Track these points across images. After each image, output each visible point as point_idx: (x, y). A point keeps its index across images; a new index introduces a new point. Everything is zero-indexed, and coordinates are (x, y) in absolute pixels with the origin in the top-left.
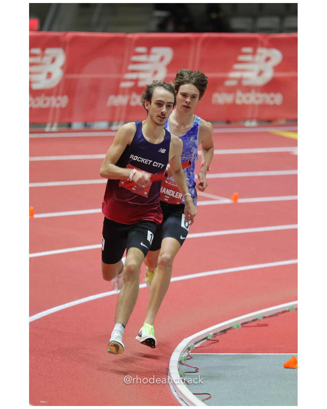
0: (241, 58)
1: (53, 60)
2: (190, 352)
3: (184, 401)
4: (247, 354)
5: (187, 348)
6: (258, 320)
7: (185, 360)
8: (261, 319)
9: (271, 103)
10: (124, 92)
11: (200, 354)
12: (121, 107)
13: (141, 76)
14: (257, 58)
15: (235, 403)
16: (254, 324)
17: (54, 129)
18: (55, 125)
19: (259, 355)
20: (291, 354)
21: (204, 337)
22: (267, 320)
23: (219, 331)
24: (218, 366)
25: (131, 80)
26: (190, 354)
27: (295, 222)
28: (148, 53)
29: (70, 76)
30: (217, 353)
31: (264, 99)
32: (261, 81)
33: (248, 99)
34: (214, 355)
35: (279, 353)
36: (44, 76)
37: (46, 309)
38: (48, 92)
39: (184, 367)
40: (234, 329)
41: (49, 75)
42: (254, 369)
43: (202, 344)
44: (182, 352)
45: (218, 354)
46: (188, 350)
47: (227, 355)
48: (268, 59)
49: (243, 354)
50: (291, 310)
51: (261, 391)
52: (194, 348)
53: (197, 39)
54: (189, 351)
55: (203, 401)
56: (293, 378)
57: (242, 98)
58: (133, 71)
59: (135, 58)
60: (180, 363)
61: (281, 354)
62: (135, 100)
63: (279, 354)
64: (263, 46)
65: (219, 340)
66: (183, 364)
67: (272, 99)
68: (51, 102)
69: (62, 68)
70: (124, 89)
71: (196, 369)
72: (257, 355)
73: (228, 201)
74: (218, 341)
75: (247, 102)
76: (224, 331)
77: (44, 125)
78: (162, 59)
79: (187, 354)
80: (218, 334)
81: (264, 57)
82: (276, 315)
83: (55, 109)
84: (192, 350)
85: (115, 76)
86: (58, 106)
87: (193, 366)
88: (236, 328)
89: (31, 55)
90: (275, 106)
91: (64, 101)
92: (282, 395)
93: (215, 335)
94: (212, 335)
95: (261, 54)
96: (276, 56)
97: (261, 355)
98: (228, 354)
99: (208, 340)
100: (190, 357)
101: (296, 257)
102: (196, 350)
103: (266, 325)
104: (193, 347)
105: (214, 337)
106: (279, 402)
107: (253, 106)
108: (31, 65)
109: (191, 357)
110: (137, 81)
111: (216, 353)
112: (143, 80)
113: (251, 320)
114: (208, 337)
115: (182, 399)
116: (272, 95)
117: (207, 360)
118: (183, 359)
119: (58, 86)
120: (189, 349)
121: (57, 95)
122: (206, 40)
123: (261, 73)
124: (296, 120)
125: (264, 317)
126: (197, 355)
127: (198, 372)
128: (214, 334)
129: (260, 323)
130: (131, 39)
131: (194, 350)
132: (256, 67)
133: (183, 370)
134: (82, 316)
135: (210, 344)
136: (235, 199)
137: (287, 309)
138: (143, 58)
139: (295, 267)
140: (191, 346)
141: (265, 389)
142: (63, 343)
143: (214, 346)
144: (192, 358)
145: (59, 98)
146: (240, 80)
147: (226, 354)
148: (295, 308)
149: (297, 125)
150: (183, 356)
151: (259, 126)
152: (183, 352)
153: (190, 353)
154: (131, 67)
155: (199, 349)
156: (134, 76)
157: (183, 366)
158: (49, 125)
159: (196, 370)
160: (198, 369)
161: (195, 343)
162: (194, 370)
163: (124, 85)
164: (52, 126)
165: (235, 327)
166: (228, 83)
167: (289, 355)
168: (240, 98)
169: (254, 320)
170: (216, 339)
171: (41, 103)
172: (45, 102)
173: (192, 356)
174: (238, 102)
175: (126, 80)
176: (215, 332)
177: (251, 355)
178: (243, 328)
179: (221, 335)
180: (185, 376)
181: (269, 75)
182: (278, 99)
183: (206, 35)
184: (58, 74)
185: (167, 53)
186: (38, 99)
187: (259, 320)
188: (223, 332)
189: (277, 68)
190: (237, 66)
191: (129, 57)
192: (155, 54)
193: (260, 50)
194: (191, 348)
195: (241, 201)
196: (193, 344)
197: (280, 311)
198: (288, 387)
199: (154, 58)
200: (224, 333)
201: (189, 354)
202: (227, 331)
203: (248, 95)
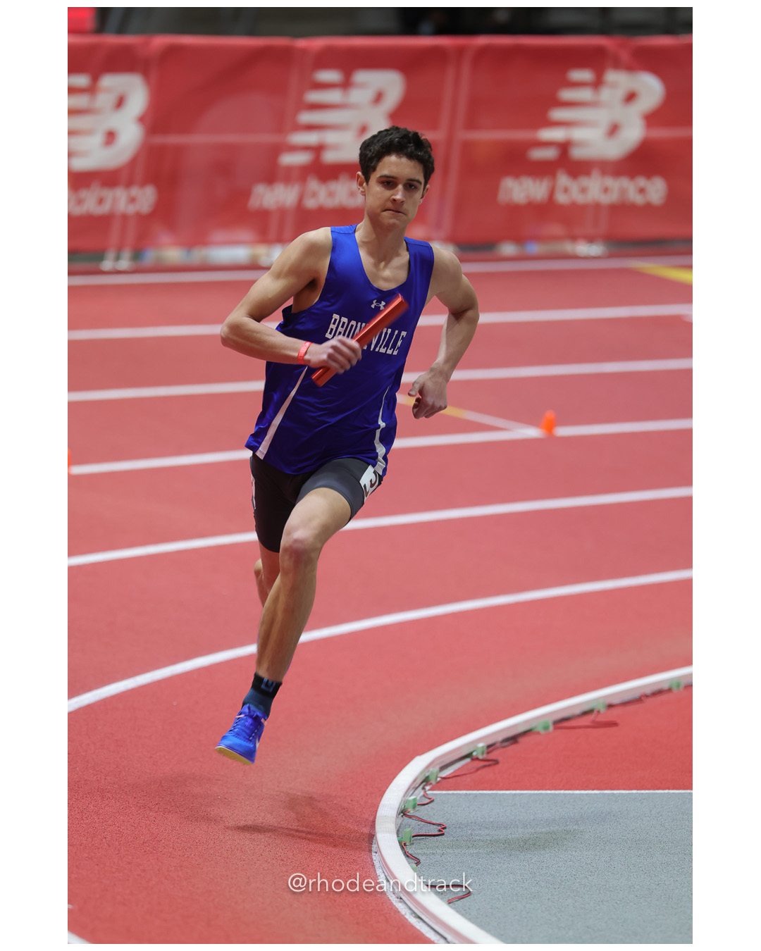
0: (567, 94)
1: (120, 103)
2: (428, 788)
3: (405, 903)
4: (562, 792)
5: (422, 778)
6: (595, 712)
7: (414, 808)
8: (602, 710)
9: (638, 199)
10: (288, 176)
11: (453, 794)
12: (282, 212)
13: (330, 137)
14: (605, 94)
15: (525, 907)
16: (586, 721)
17: (124, 264)
18: (127, 254)
19: (591, 794)
20: (666, 791)
21: (465, 752)
22: (615, 711)
23: (500, 738)
24: (491, 819)
25: (306, 148)
26: (429, 792)
27: (688, 481)
28: (346, 85)
29: (159, 140)
30: (493, 790)
31: (623, 191)
32: (615, 149)
33: (584, 190)
34: (485, 794)
35: (638, 790)
36: (97, 139)
37: (90, 689)
38: (108, 178)
39: (413, 822)
40: (538, 733)
41: (111, 137)
42: (576, 827)
43: (459, 769)
44: (409, 789)
45: (494, 792)
46: (424, 784)
47: (515, 794)
48: (631, 97)
49: (553, 792)
50: (675, 690)
51: (590, 878)
52: (439, 779)
53: (461, 51)
54: (426, 785)
55: (449, 903)
56: (667, 848)
57: (570, 191)
58: (311, 127)
59: (314, 96)
60: (404, 814)
61: (643, 791)
62: (314, 195)
63: (639, 792)
64: (617, 65)
65: (500, 759)
66: (410, 817)
67: (642, 191)
68: (115, 200)
69: (141, 120)
70: (289, 169)
71: (439, 828)
72: (586, 794)
73: (532, 432)
74: (496, 762)
75: (580, 199)
76: (513, 739)
77: (99, 255)
78: (379, 98)
79: (422, 793)
80: (498, 745)
81: (620, 93)
82: (640, 700)
83: (125, 217)
84: (433, 782)
85: (267, 138)
86: (131, 209)
87: (434, 822)
88: (542, 732)
89: (72, 90)
90: (648, 207)
91: (146, 198)
92: (638, 887)
93: (491, 749)
94: (483, 747)
95: (614, 86)
96: (651, 88)
97: (595, 794)
98: (518, 792)
99: (473, 760)
100: (427, 801)
101: (688, 564)
102: (444, 783)
103: (613, 724)
104: (437, 777)
105: (488, 753)
106: (631, 904)
107: (597, 206)
108: (72, 112)
109: (430, 799)
110: (318, 149)
111: (491, 790)
112: (335, 147)
113: (578, 712)
114: (474, 754)
115: (401, 898)
116: (641, 181)
117: (468, 807)
118: (411, 804)
119: (133, 162)
120: (426, 781)
121: (129, 184)
122: (483, 52)
123: (614, 130)
124: (689, 240)
125: (610, 706)
126: (445, 794)
127: (443, 834)
128: (489, 746)
129: (601, 719)
130: (304, 51)
131: (439, 782)
132: (602, 117)
133: (408, 830)
134: (175, 703)
135: (478, 770)
136: (550, 427)
137: (666, 686)
138: (333, 96)
139: (686, 587)
140: (432, 773)
141: (598, 875)
142: (127, 769)
143: (488, 773)
144: (432, 801)
145: (135, 191)
146: (564, 147)
147: (514, 792)
148: (683, 683)
149: (690, 253)
150: (412, 798)
151: (611, 256)
152: (413, 788)
153: (429, 790)
154: (306, 117)
155: (451, 780)
156: (311, 138)
157: (410, 820)
158: (111, 255)
159: (440, 831)
160: (445, 828)
161: (443, 768)
162: (434, 830)
163: (289, 159)
164: (118, 258)
165: (540, 729)
166: (538, 154)
167: (662, 794)
168: (566, 190)
169: (586, 713)
170: (492, 756)
171: (91, 203)
172: (101, 201)
173: (434, 798)
174: (561, 198)
175: (294, 149)
176: (490, 741)
177: (573, 794)
178: (559, 732)
179: (504, 747)
180: (413, 844)
181: (633, 133)
182: (656, 190)
183: (482, 41)
184: (130, 134)
185: (391, 84)
186: (84, 193)
187: (599, 712)
188: (511, 742)
189: (652, 119)
190: (558, 114)
191: (301, 94)
192: (362, 86)
193: (612, 76)
194: (431, 778)
195: (563, 431)
196: (437, 769)
197: (648, 691)
198: (654, 869)
199: (360, 96)
200: (512, 744)
201: (425, 792)
202: (521, 740)
203: (584, 181)
